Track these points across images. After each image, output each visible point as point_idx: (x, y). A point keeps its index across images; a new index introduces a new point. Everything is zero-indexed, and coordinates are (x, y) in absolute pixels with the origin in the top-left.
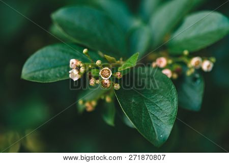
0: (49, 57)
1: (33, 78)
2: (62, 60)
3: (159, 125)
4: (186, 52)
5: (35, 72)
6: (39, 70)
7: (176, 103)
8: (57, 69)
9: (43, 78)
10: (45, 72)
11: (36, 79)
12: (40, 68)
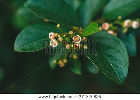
0: (31, 33)
1: (24, 50)
2: (40, 34)
3: (118, 69)
4: (120, 18)
5: (24, 45)
6: (27, 44)
7: (126, 53)
8: (38, 41)
9: (31, 49)
10: (31, 44)
11: (26, 50)
12: (26, 42)
